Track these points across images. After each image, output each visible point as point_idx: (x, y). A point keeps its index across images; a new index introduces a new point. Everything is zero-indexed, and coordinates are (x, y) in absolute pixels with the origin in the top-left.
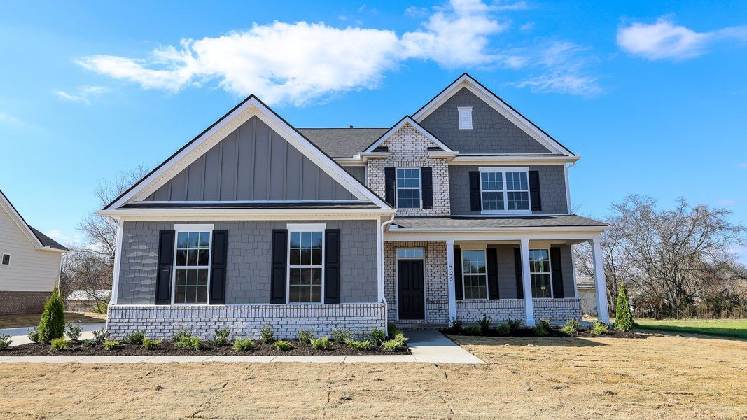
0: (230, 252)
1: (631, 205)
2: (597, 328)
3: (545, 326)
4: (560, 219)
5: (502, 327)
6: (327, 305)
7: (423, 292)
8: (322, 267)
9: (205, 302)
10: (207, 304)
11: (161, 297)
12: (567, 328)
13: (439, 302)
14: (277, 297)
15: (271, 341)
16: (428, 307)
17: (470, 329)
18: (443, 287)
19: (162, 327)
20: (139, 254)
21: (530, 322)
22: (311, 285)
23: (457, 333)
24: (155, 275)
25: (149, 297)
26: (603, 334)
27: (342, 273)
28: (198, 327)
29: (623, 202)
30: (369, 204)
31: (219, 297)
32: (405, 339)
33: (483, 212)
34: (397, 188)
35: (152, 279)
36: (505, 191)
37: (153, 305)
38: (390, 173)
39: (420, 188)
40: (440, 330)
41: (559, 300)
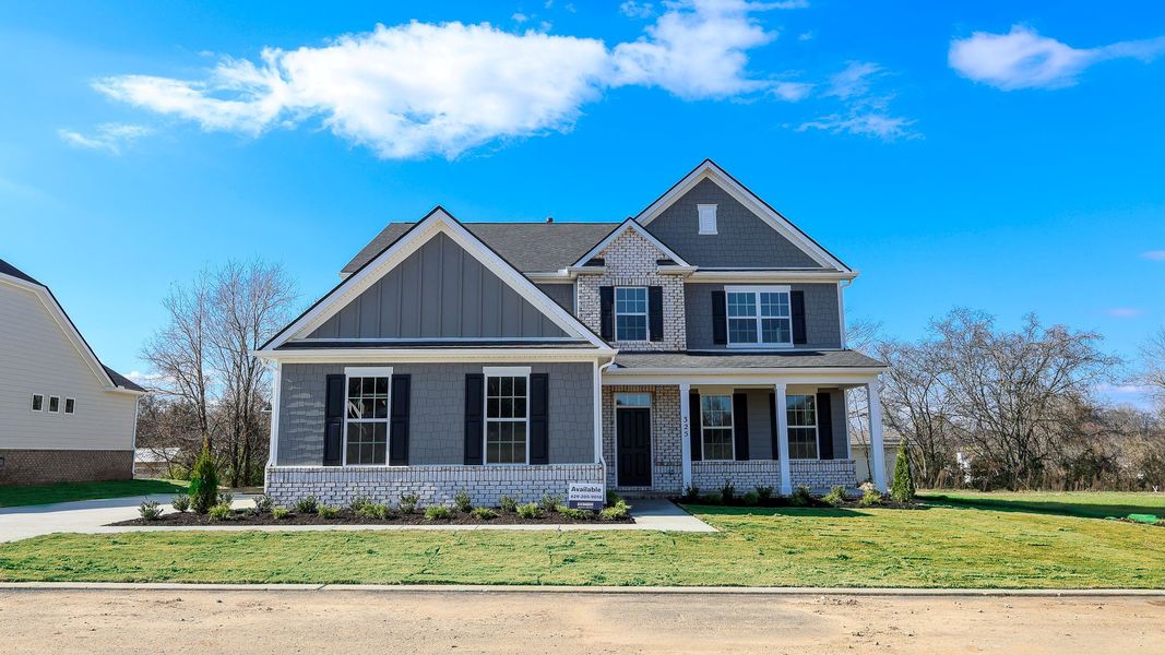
0: (413, 402)
1: (957, 323)
2: (868, 497)
3: (803, 494)
4: (830, 355)
5: (749, 496)
6: (533, 467)
7: (650, 451)
8: (527, 420)
9: (384, 463)
10: (387, 466)
11: (331, 457)
12: (831, 497)
13: (670, 464)
14: (472, 457)
15: (468, 509)
16: (656, 470)
17: (708, 497)
18: (677, 444)
19: (332, 493)
20: (302, 404)
21: (786, 489)
22: (513, 442)
23: (692, 502)
24: (323, 430)
25: (316, 456)
26: (874, 504)
27: (551, 427)
28: (376, 493)
29: (945, 319)
30: (584, 343)
31: (401, 456)
32: (628, 507)
33: (730, 345)
34: (616, 314)
35: (318, 434)
36: (759, 317)
37: (321, 467)
38: (606, 294)
39: (646, 314)
40: (670, 499)
41: (826, 461)
